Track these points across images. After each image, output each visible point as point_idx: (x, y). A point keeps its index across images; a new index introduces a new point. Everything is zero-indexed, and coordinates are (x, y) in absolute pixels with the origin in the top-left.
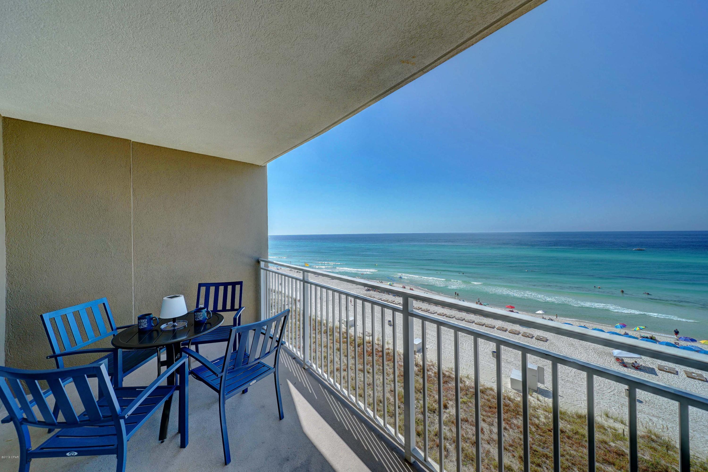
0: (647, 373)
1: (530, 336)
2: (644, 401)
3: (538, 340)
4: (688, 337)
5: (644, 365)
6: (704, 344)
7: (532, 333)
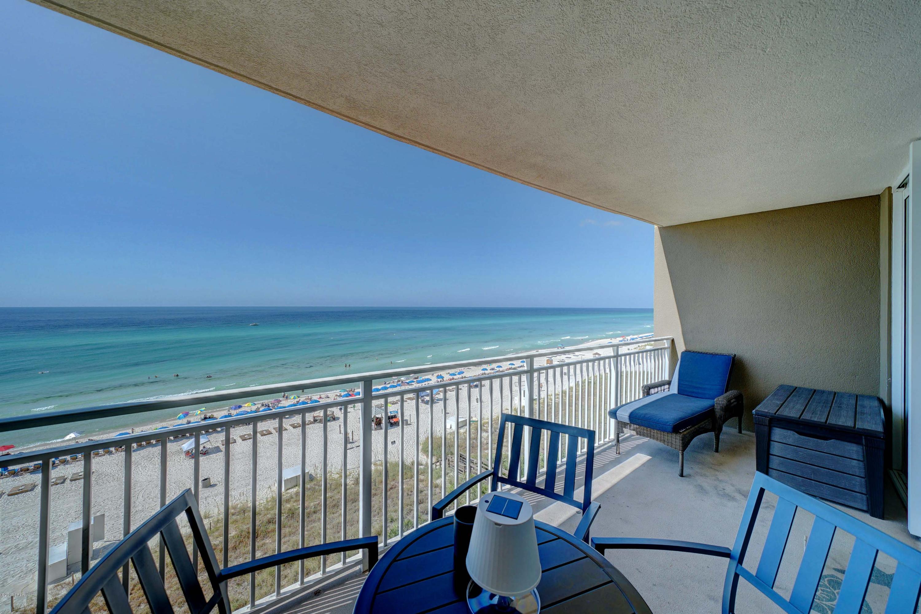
0: (215, 453)
1: (58, 482)
2: (218, 483)
3: (75, 480)
4: (237, 405)
5: (211, 447)
6: (248, 406)
7: (61, 475)
